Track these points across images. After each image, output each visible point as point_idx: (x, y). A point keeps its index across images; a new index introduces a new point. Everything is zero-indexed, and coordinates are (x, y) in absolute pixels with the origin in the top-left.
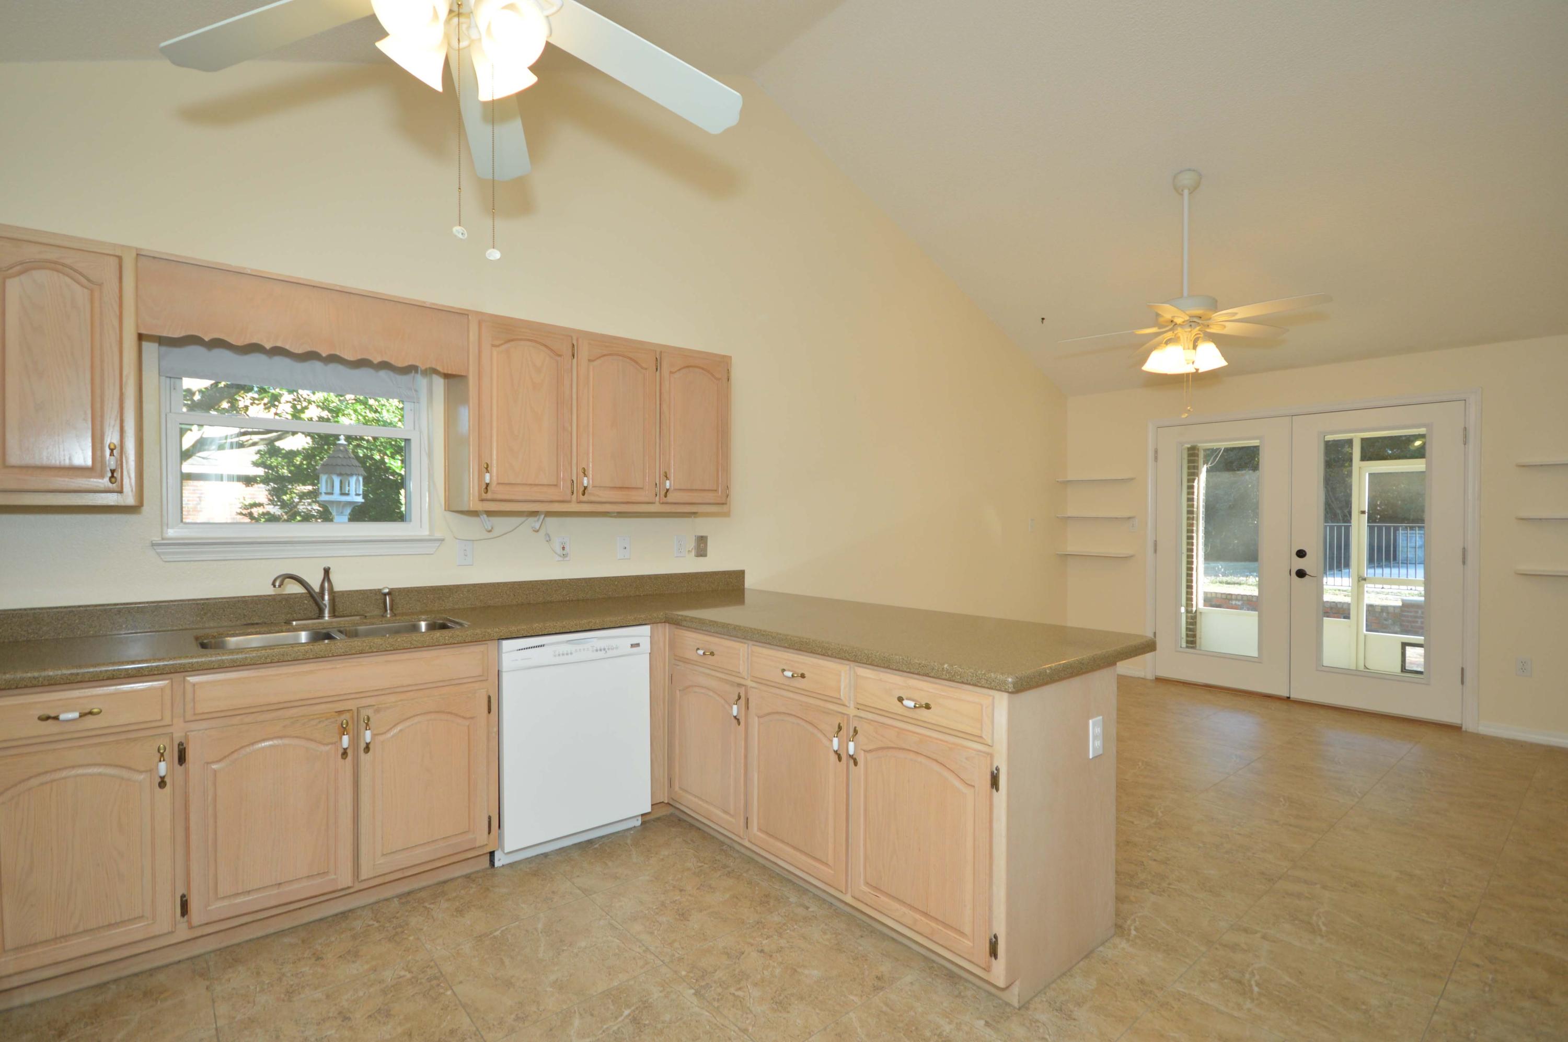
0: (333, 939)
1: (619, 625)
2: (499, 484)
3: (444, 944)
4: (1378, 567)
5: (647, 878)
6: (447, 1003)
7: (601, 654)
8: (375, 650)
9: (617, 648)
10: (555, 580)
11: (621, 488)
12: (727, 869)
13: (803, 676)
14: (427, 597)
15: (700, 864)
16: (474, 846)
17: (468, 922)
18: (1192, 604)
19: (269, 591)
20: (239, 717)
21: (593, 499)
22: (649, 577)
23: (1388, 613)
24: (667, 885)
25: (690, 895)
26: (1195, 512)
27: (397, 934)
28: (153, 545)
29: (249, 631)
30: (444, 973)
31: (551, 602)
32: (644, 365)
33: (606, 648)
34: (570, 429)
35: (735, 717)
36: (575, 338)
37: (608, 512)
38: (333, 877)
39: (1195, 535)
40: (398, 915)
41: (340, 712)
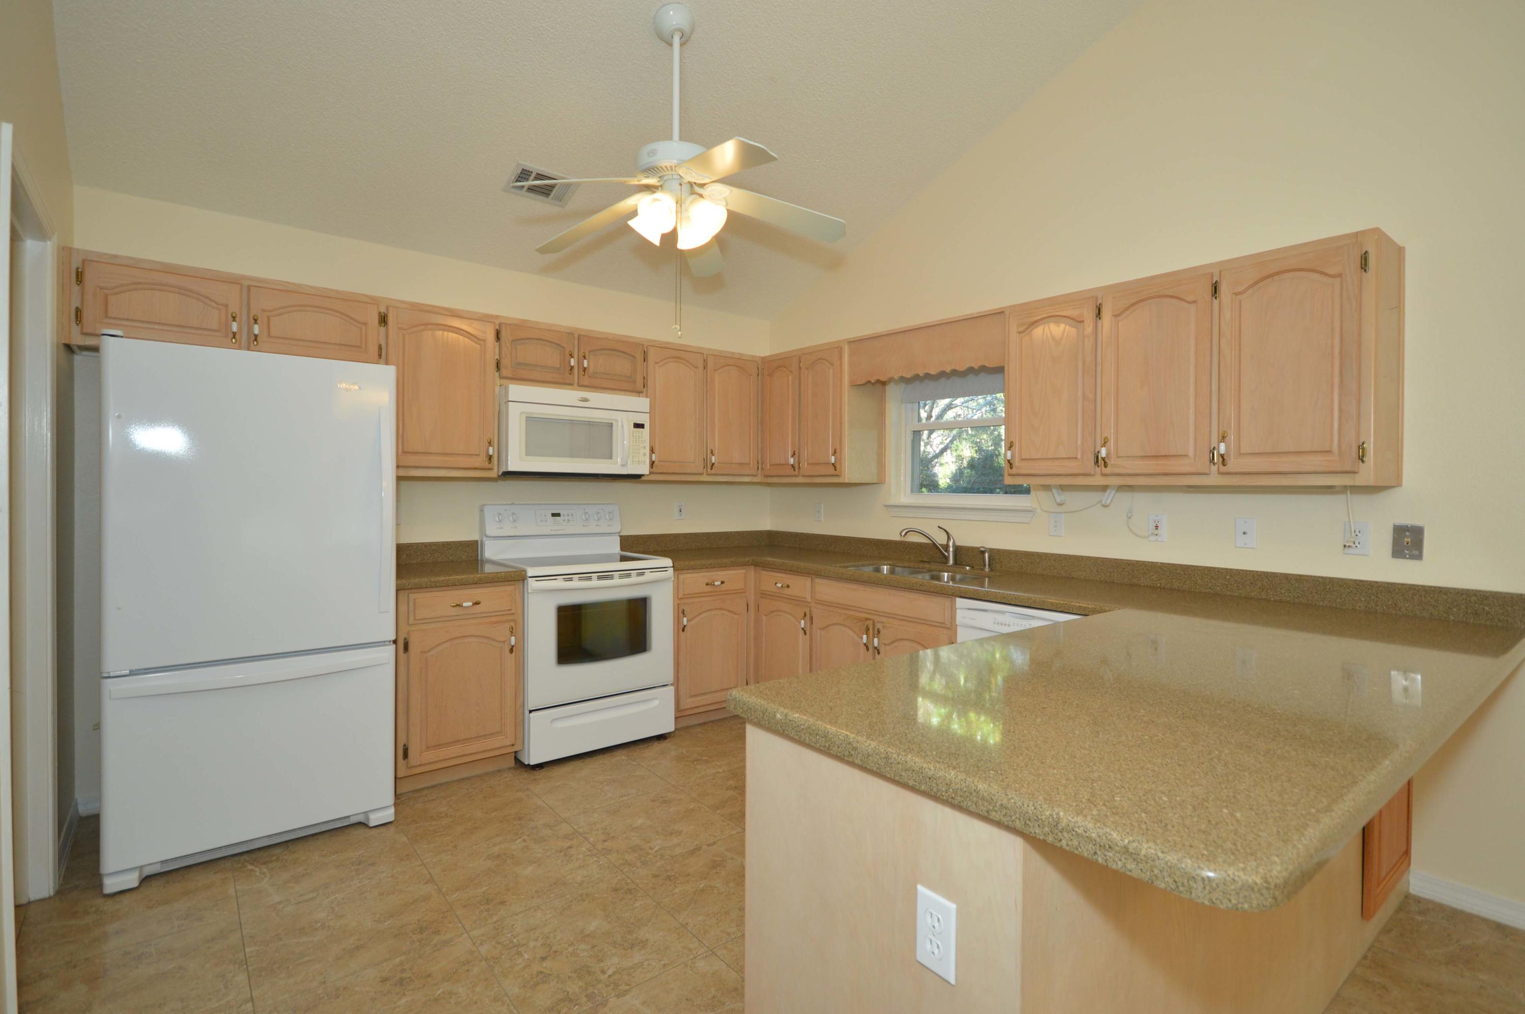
2: (1021, 459)
11: (1155, 457)
20: (831, 608)
28: (886, 506)
34: (1092, 396)
36: (1100, 297)
41: (867, 619)
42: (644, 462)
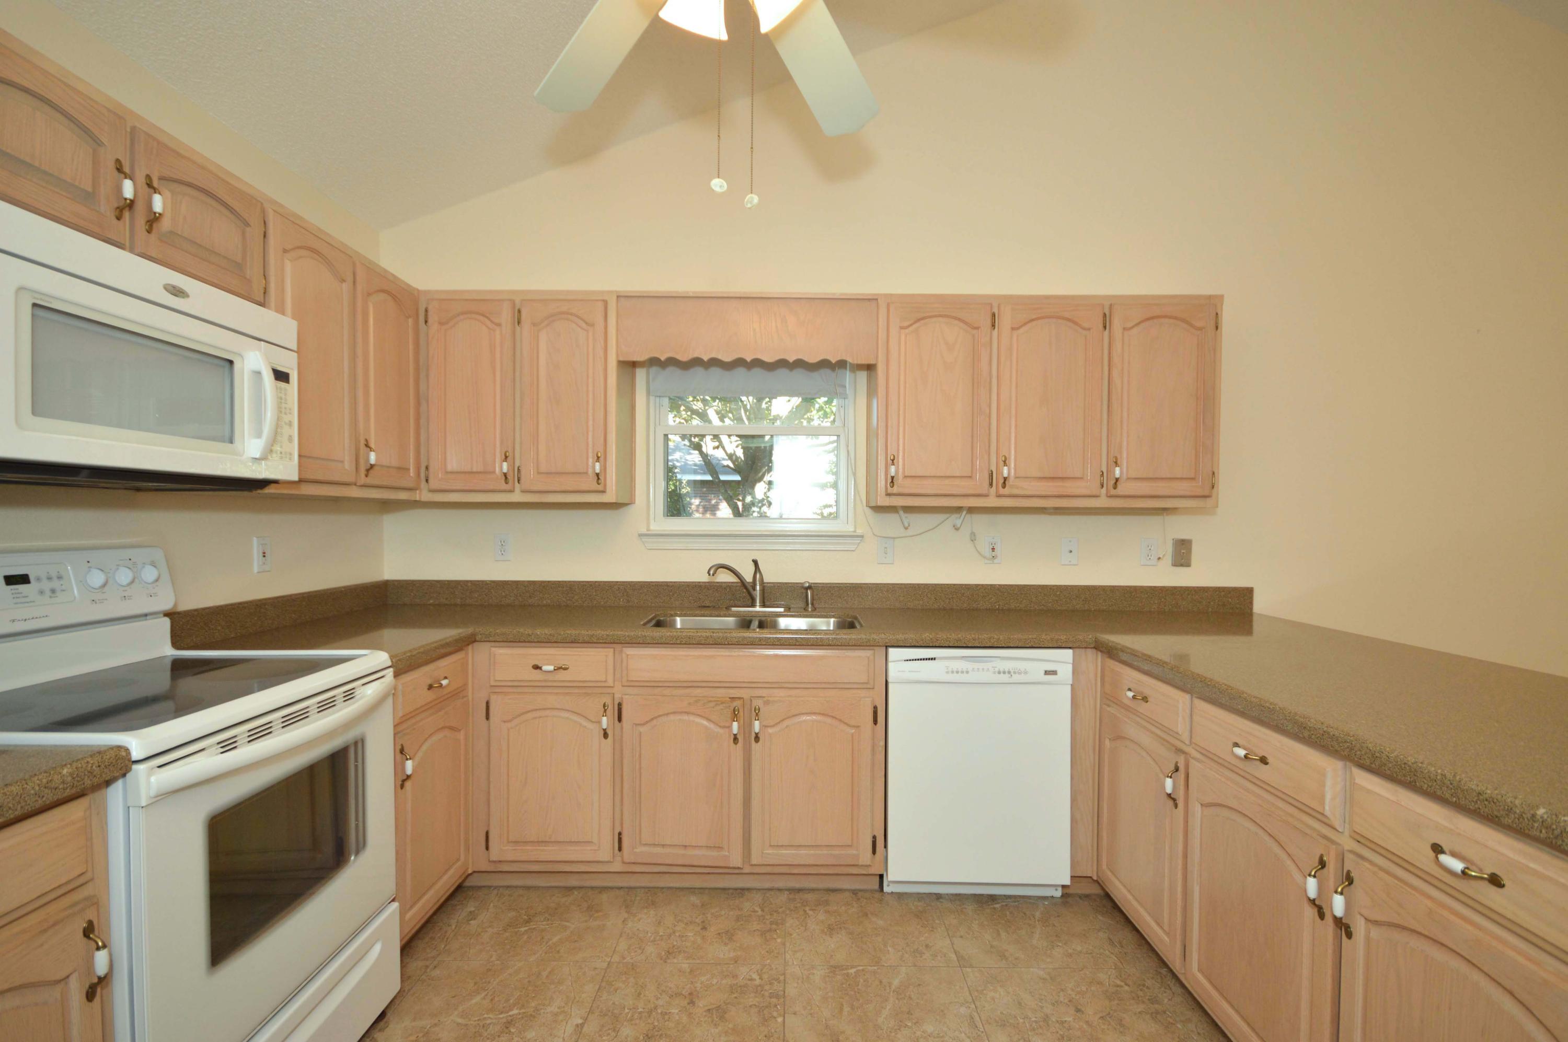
0: (723, 913)
1: (1030, 645)
2: (905, 477)
3: (801, 960)
5: (1041, 973)
6: (773, 1031)
7: (1005, 678)
8: (764, 643)
9: (1026, 673)
10: (982, 585)
11: (1053, 479)
12: (1156, 1006)
13: (1264, 760)
14: (848, 595)
15: (1119, 982)
16: (857, 863)
17: (832, 946)
19: (704, 578)
20: (659, 689)
21: (1015, 492)
22: (1103, 589)
24: (1061, 994)
25: (1087, 1022)
27: (770, 930)
28: (641, 535)
29: (697, 612)
30: (786, 994)
31: (977, 610)
32: (1086, 325)
33: (1012, 671)
34: (988, 411)
35: (1169, 795)
36: (995, 305)
37: (1045, 508)
38: (727, 854)
40: (780, 910)
41: (733, 699)
42: (291, 454)
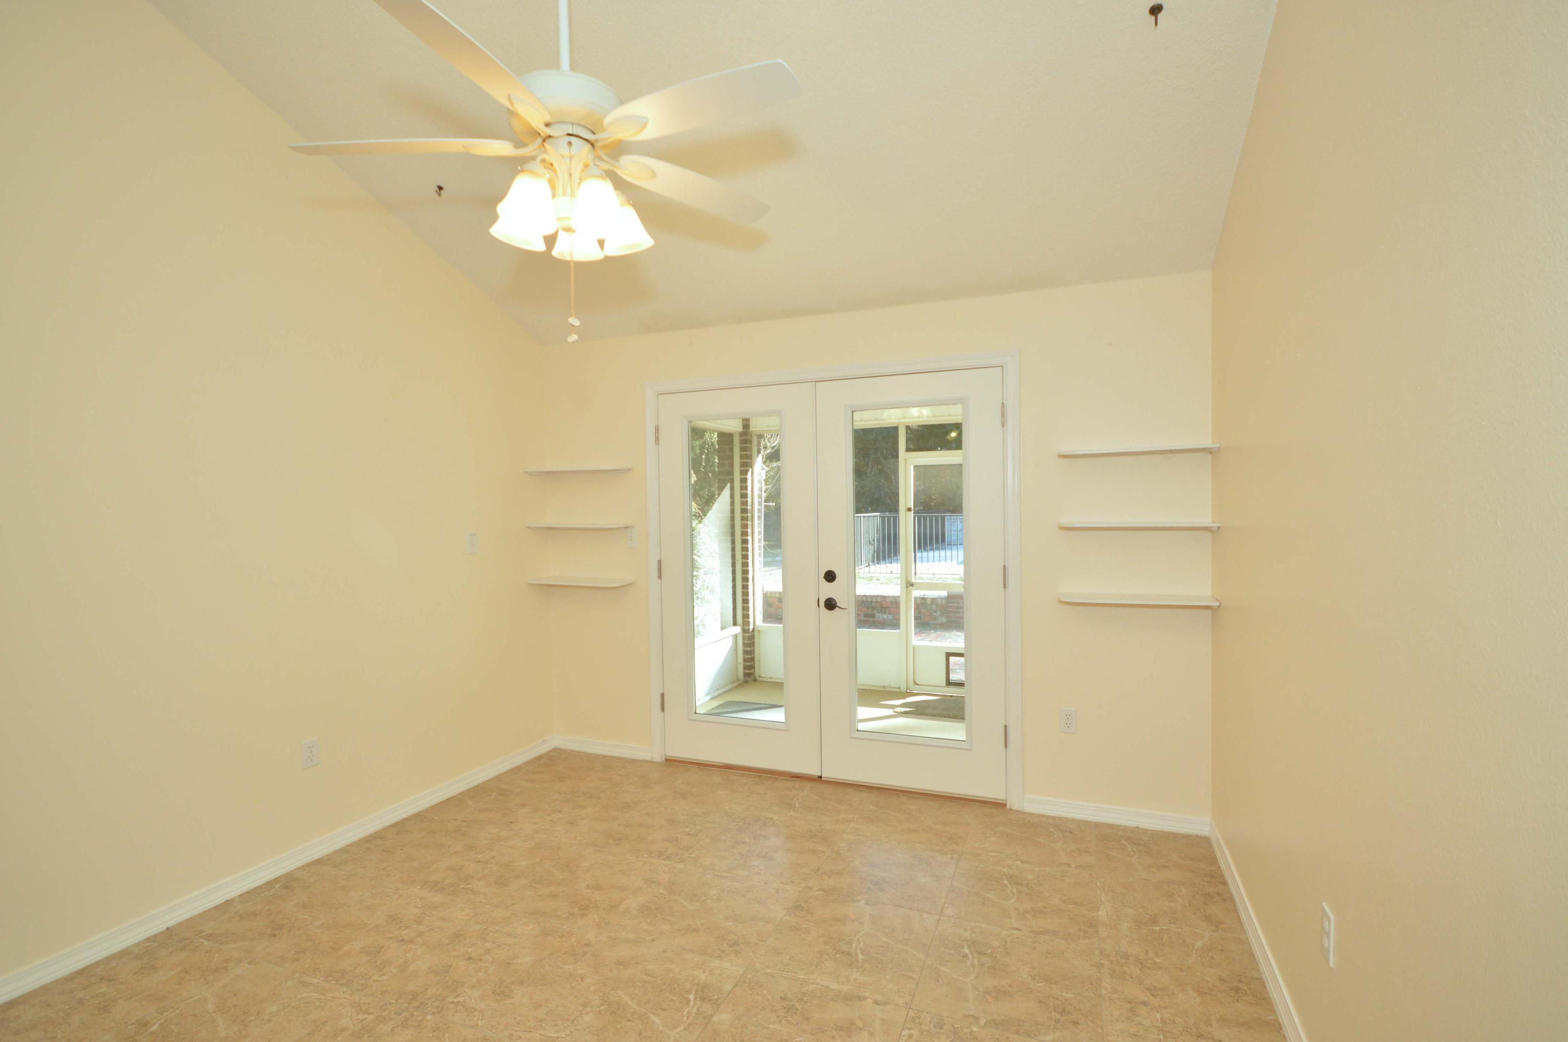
4: (924, 551)
18: (749, 622)
23: (937, 605)
26: (749, 511)
39: (749, 538)
